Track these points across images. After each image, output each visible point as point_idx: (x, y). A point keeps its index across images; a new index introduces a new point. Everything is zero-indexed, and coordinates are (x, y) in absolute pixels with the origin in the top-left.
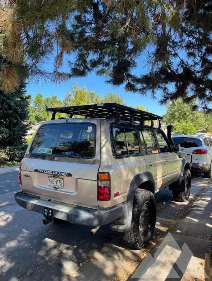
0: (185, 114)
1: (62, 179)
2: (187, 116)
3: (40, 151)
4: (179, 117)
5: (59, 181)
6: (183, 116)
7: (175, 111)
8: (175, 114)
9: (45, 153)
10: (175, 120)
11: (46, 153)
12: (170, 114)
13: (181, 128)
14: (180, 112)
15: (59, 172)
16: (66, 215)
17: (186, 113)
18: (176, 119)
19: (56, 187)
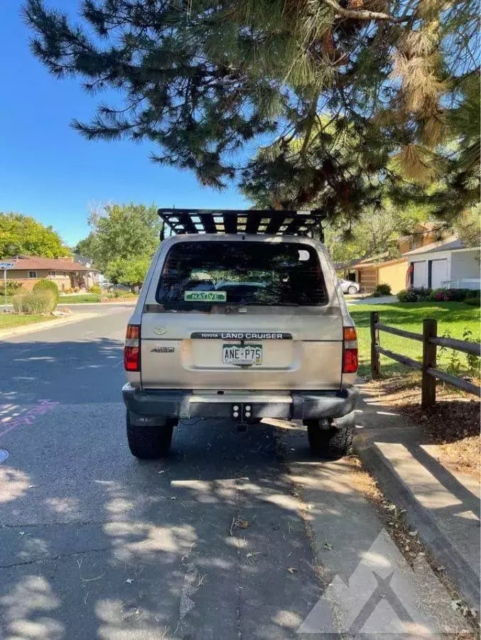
0: (137, 242)
1: (260, 346)
2: (142, 247)
3: (190, 297)
4: (124, 249)
5: (251, 352)
6: (133, 246)
7: (116, 234)
8: (117, 240)
9: (206, 300)
10: (117, 254)
11: (209, 300)
12: (105, 240)
13: (135, 272)
14: (127, 236)
15: (260, 334)
16: (288, 407)
17: (139, 241)
18: (119, 252)
19: (246, 363)
